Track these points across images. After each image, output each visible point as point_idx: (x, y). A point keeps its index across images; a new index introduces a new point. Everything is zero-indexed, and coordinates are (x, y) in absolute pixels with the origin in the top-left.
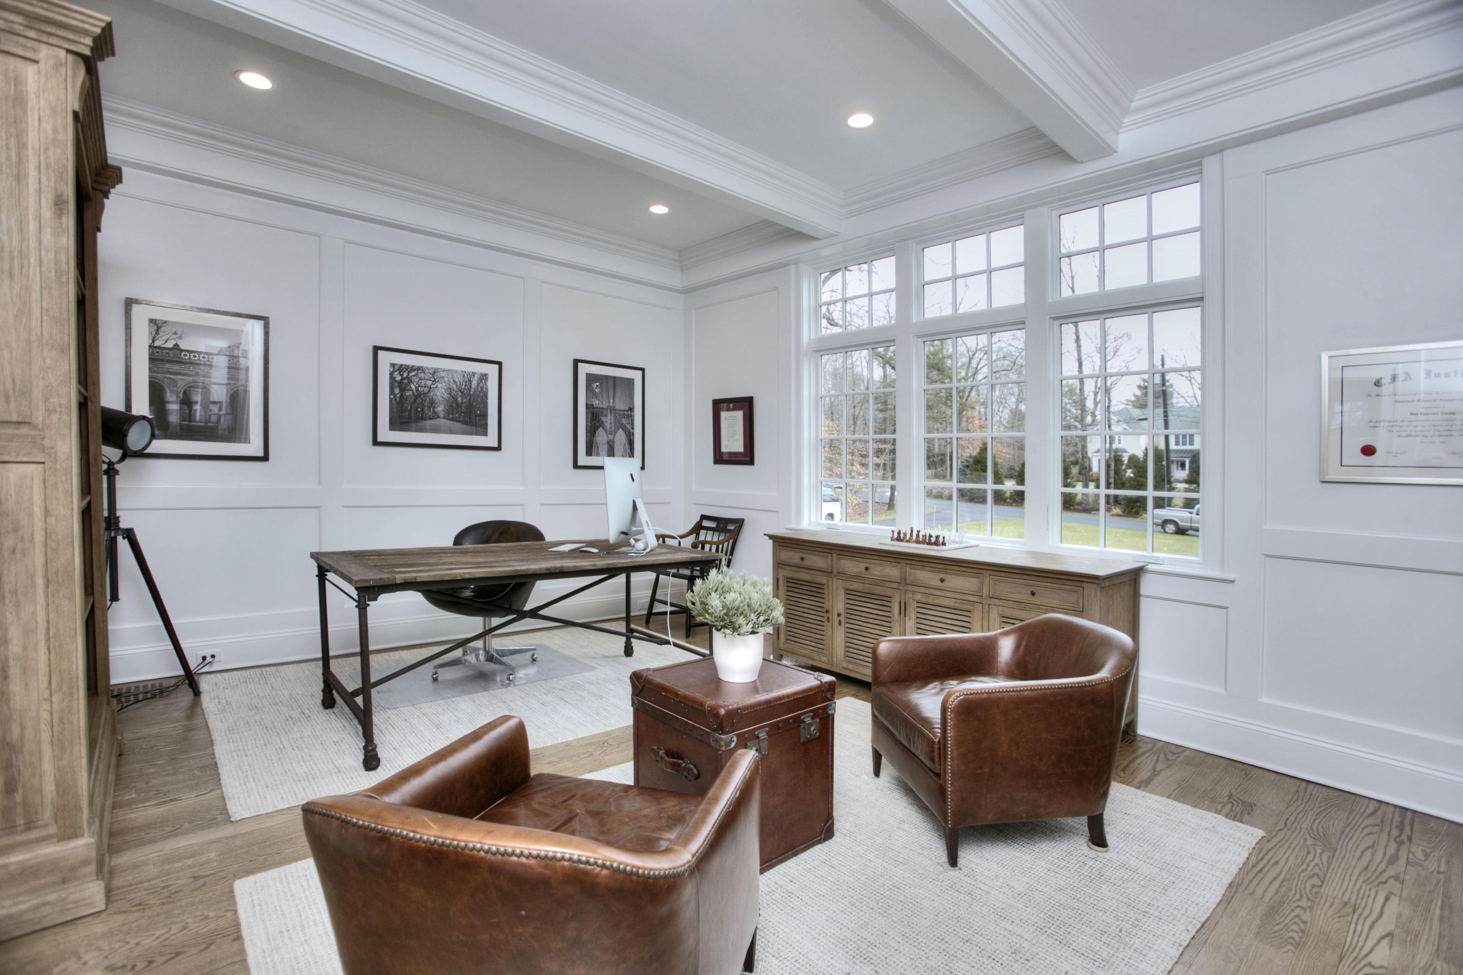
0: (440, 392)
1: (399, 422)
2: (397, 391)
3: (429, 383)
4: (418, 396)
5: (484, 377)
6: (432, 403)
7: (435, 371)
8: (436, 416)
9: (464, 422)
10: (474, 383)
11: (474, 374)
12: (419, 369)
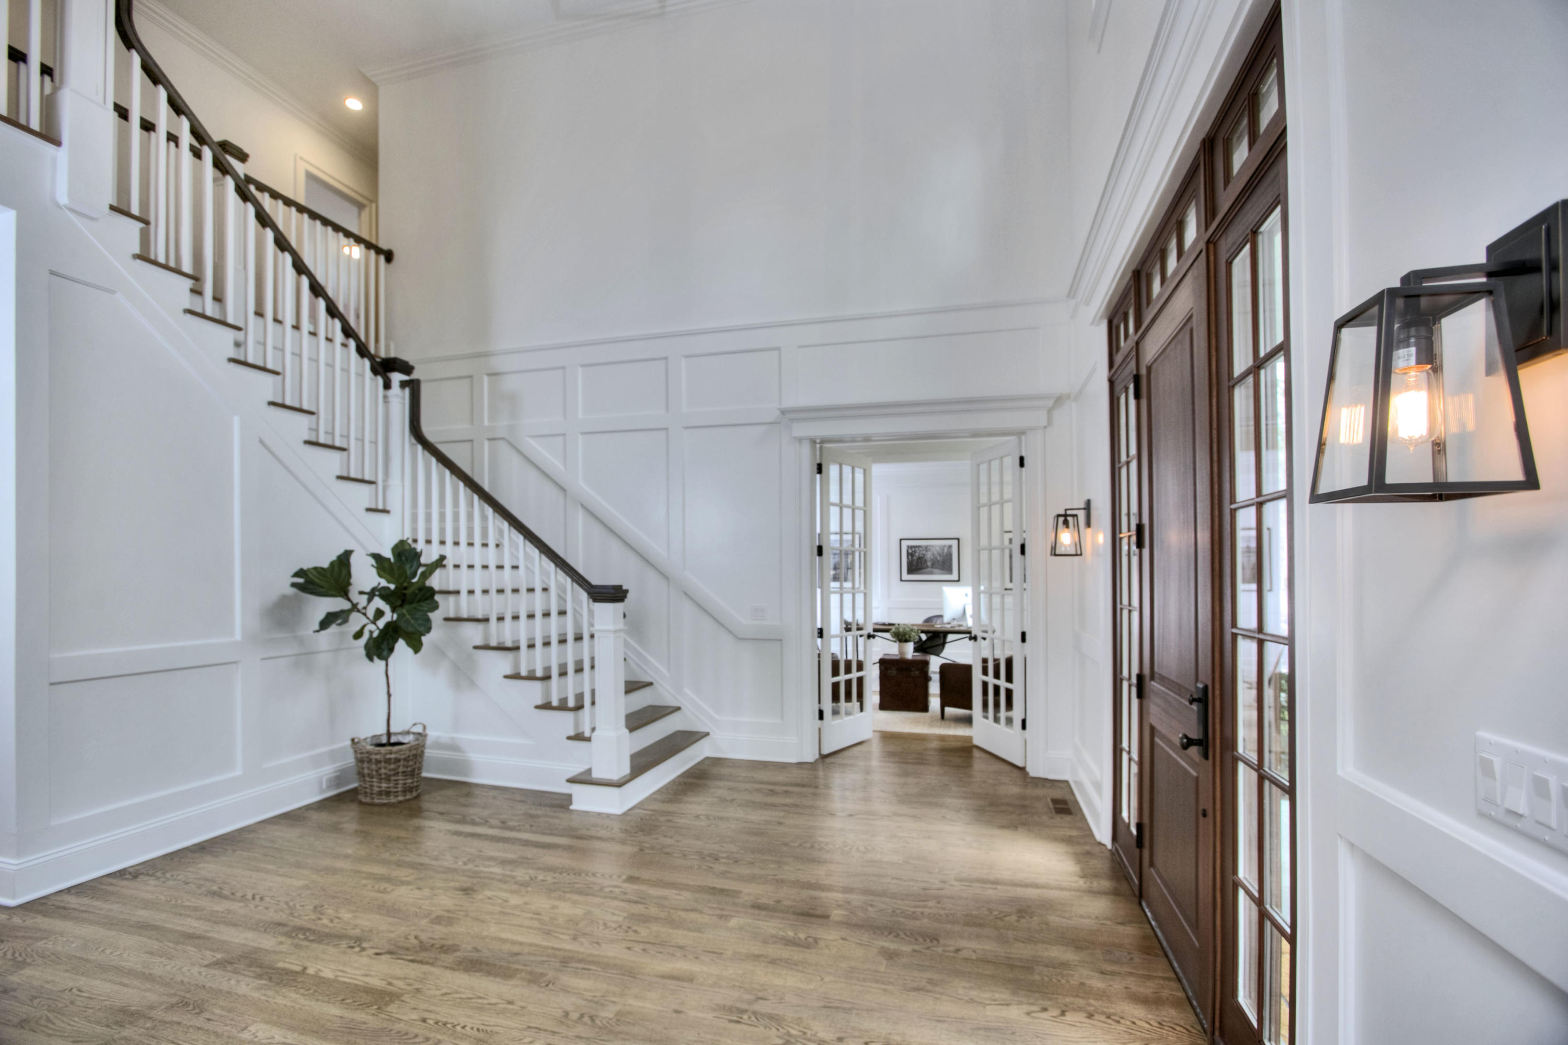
0: (929, 556)
1: (911, 570)
2: (910, 557)
3: (924, 552)
4: (919, 558)
5: (950, 547)
6: (926, 561)
7: (927, 547)
8: (927, 567)
9: (941, 569)
10: (946, 550)
11: (945, 546)
12: (919, 546)
